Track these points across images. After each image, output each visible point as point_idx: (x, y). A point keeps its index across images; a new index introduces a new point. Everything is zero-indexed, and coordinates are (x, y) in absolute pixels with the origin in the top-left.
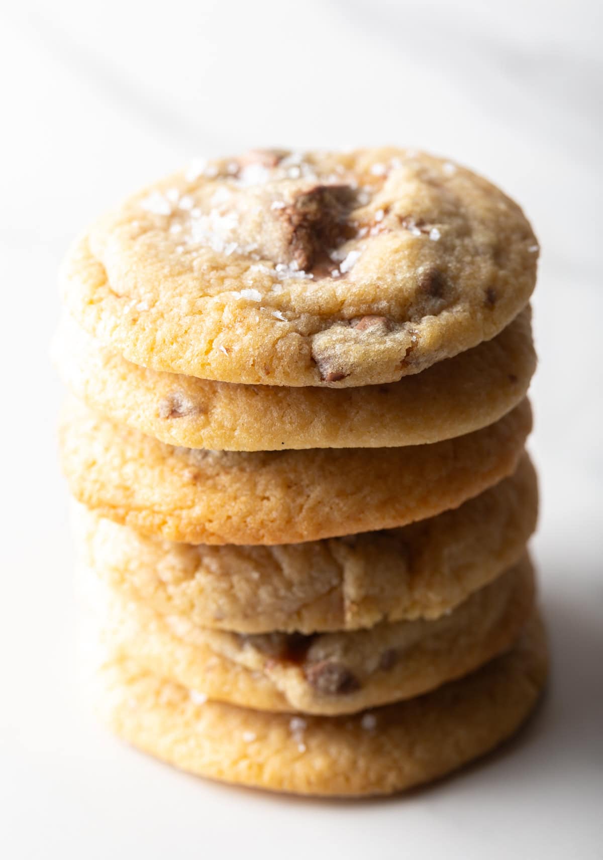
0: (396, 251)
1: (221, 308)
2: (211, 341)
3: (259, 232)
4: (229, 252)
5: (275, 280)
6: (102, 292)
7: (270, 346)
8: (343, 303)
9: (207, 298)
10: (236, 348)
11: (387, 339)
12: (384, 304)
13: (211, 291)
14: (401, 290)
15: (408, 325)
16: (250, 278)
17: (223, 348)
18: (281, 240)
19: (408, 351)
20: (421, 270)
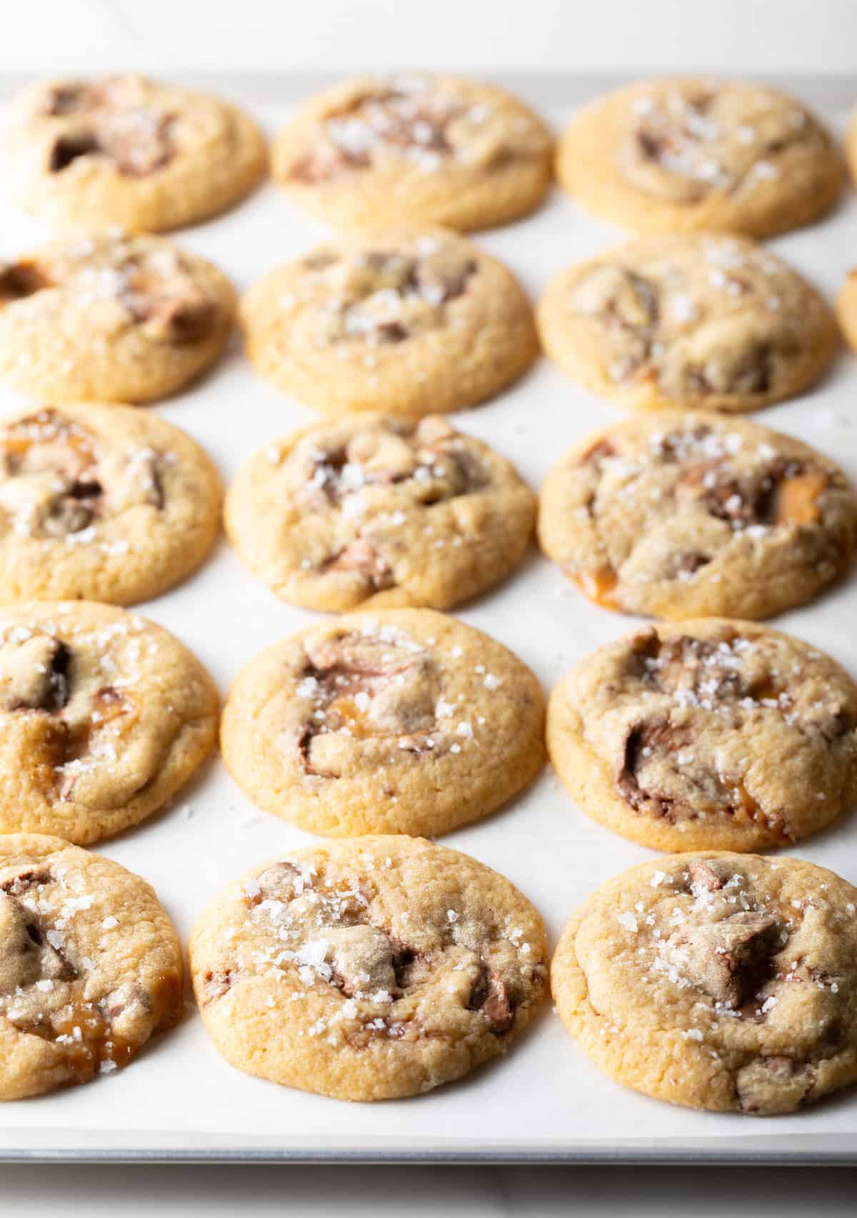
0: (804, 1004)
1: (672, 1043)
2: (663, 1073)
3: (705, 971)
4: (681, 986)
5: (714, 1018)
6: (584, 1006)
7: (706, 1082)
8: (762, 1045)
9: (663, 1032)
10: (682, 1081)
11: (792, 1081)
12: (792, 1050)
13: (666, 1026)
14: (805, 1039)
15: (809, 1067)
16: (695, 1015)
17: (671, 1080)
18: (719, 981)
19: (807, 1091)
20: (822, 1023)
